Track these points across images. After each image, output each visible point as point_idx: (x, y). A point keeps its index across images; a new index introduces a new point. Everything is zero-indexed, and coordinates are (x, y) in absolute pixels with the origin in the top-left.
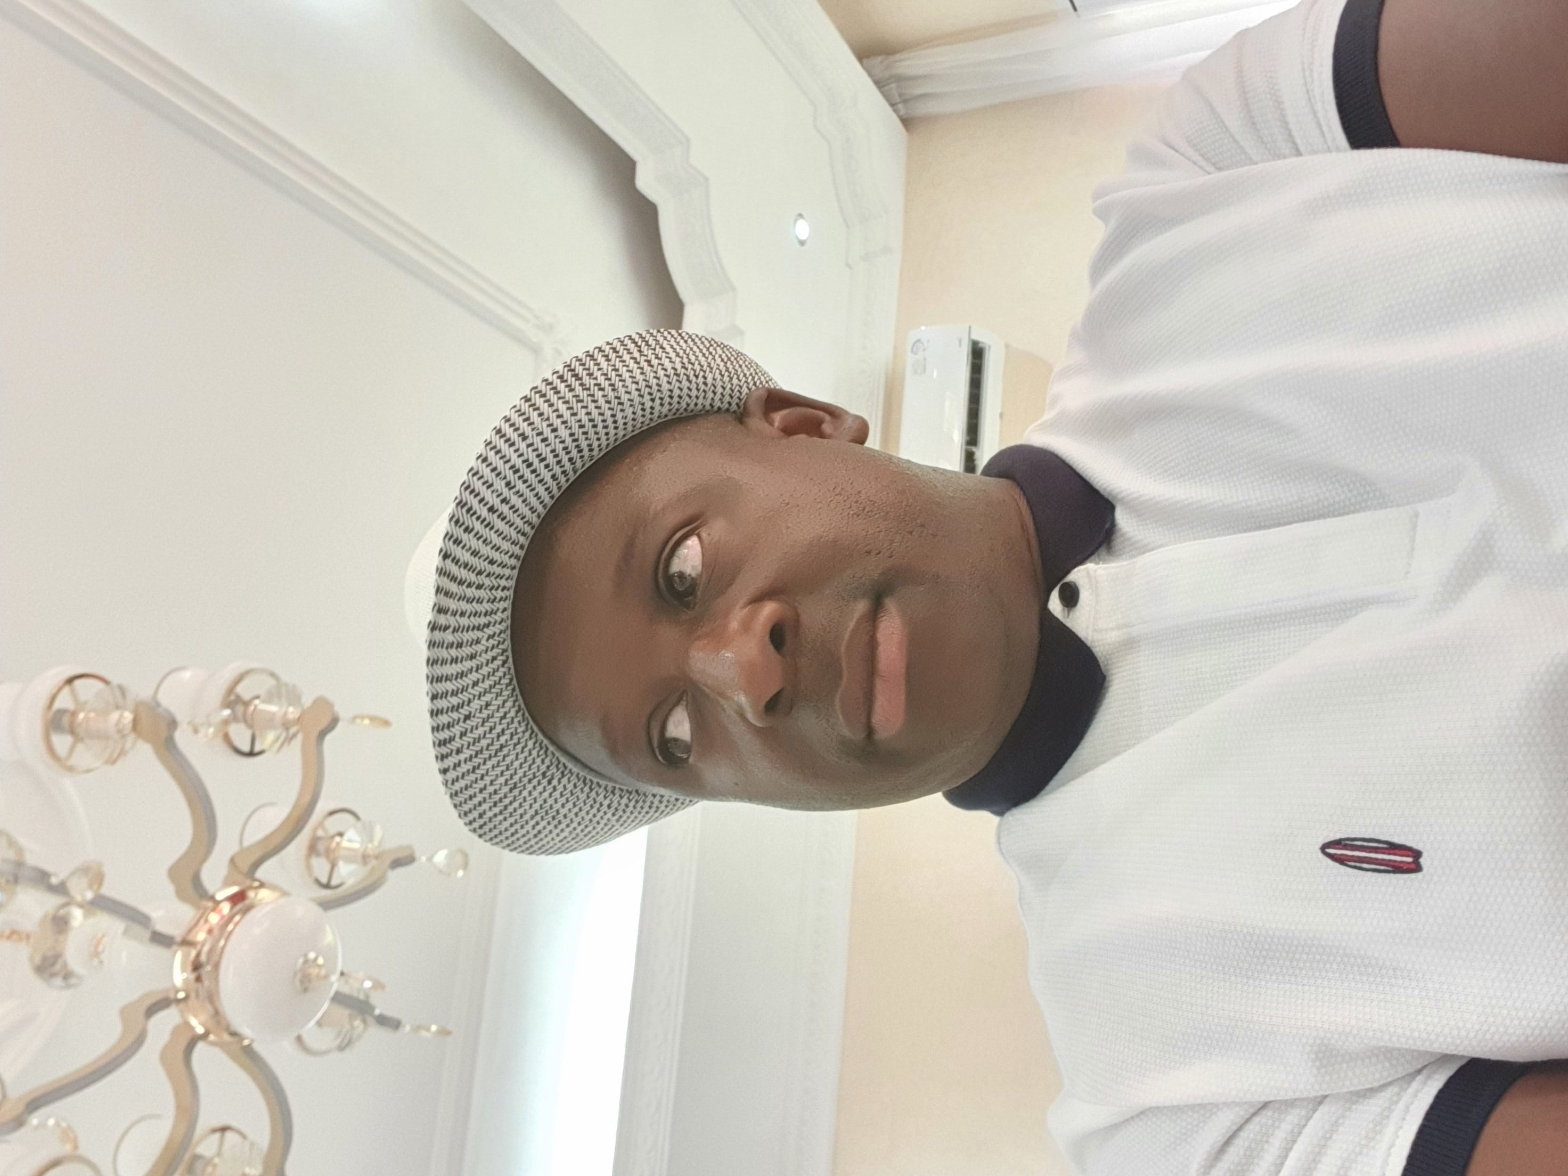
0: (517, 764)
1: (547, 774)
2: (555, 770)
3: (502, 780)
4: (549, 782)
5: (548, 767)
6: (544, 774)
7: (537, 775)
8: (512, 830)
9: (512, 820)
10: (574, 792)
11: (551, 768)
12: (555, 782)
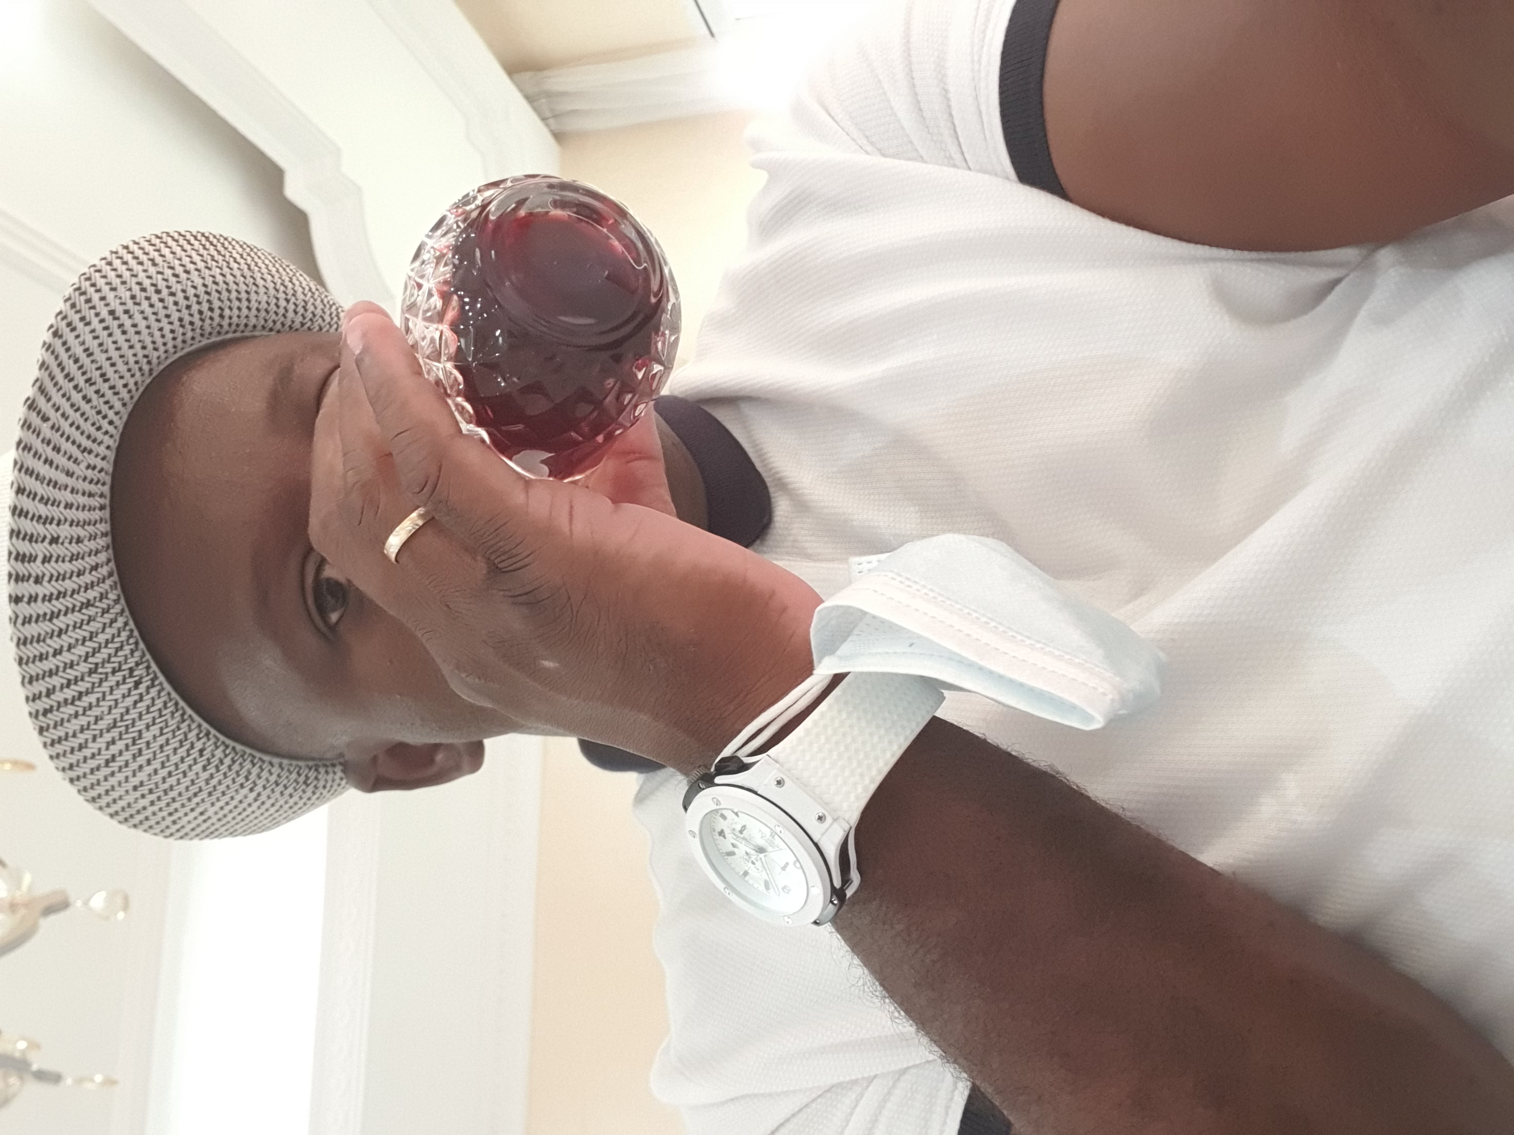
0: (102, 638)
1: (136, 673)
2: (144, 672)
3: (80, 650)
4: (137, 684)
5: (137, 664)
6: (131, 670)
7: (124, 667)
8: (81, 738)
9: (83, 721)
10: (163, 713)
11: (140, 667)
12: (142, 688)
